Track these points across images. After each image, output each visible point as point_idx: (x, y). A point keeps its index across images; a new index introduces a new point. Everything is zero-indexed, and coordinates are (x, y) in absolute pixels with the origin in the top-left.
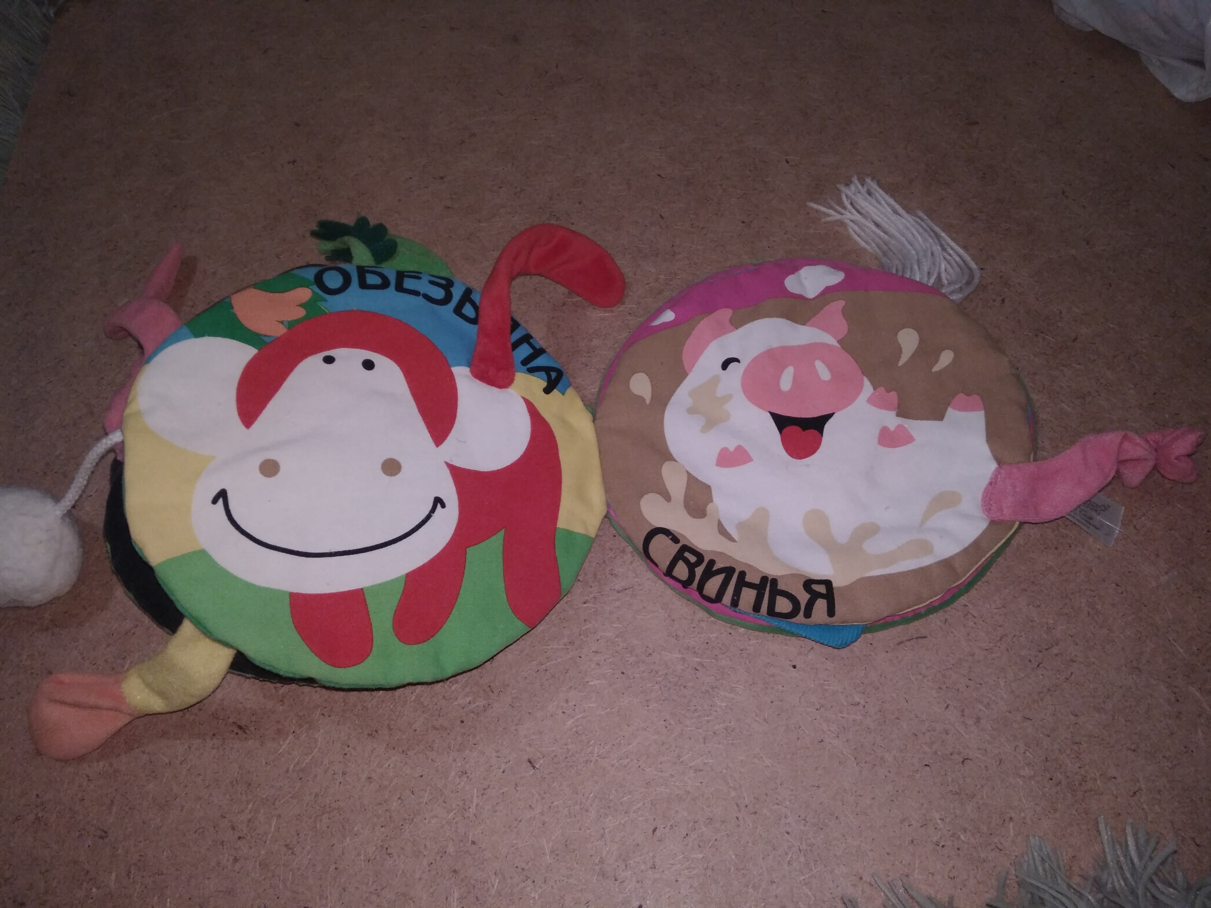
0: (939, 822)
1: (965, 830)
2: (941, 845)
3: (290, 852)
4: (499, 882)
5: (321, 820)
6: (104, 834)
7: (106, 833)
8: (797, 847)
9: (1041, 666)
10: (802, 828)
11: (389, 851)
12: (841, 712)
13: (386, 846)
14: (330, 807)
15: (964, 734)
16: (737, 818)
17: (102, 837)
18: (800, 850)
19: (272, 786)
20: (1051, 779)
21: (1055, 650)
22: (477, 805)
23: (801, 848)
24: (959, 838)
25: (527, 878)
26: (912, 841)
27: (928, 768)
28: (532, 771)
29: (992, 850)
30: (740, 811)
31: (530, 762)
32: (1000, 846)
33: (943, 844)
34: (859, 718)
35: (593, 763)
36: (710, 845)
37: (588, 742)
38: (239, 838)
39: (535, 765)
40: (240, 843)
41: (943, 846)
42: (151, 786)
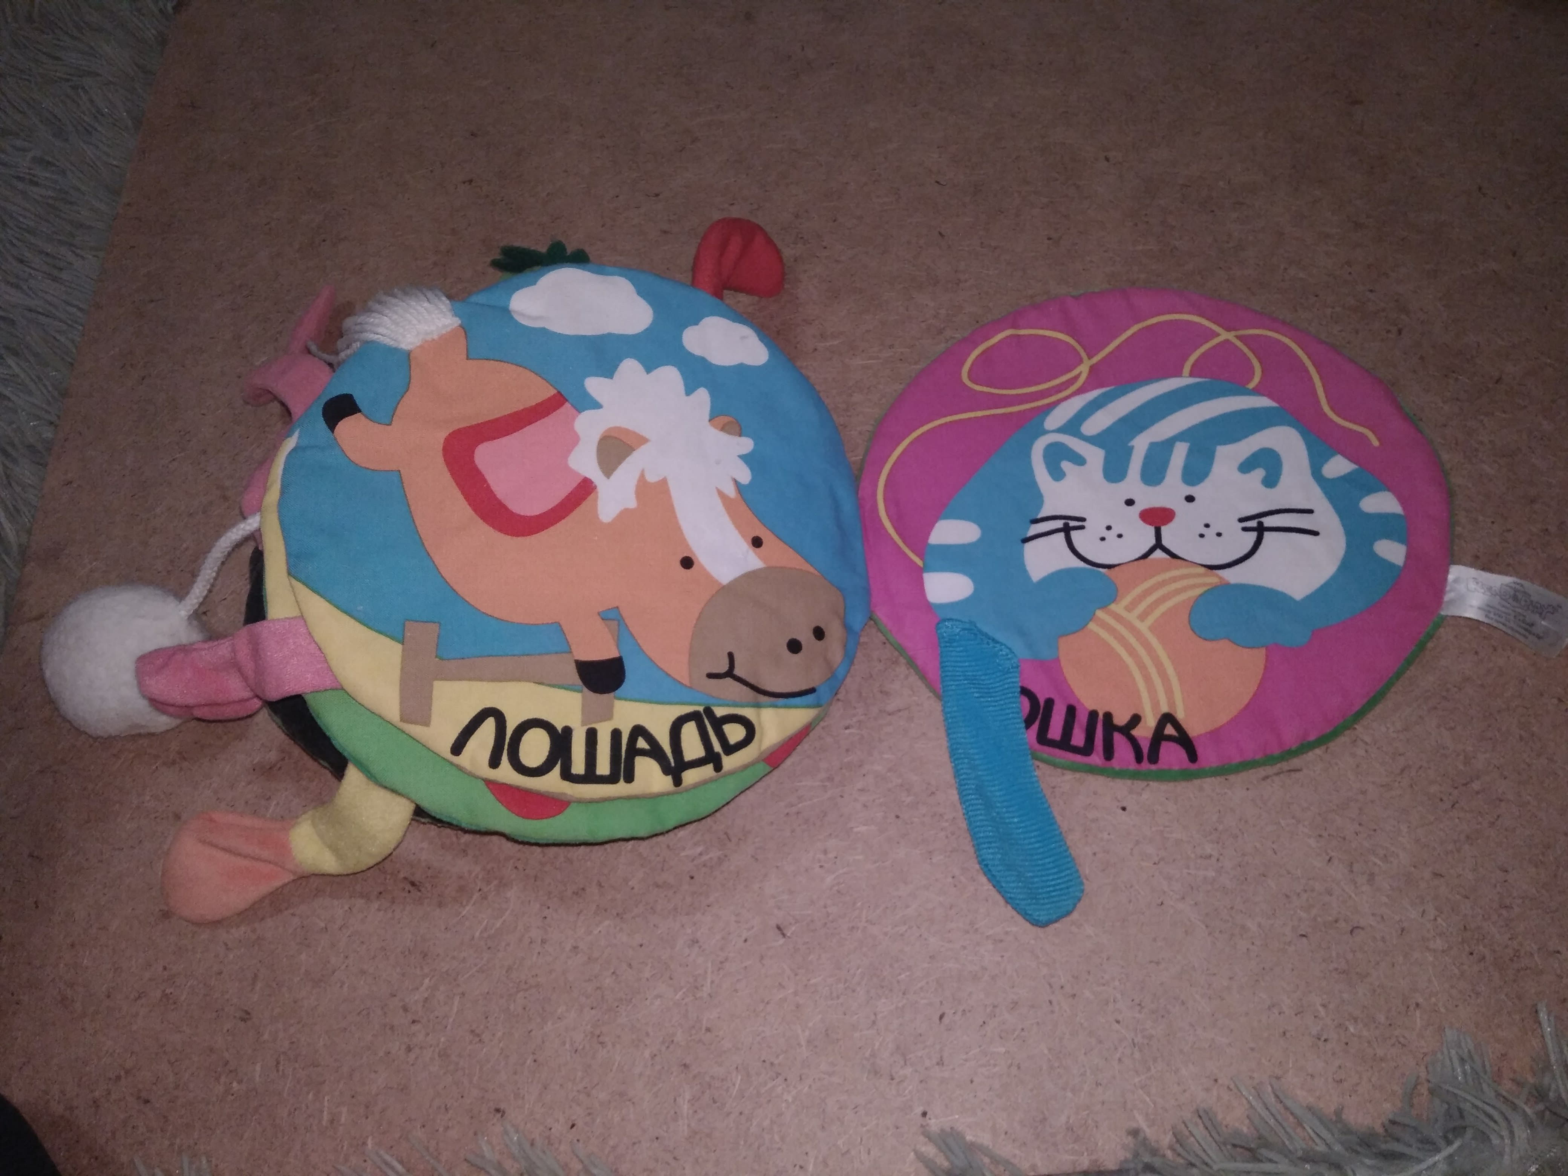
0: (1321, 1009)
1: (1356, 1020)
2: (1323, 1039)
3: (478, 1039)
4: (741, 1080)
5: (514, 1001)
6: (246, 1016)
7: (248, 1013)
8: (1130, 1041)
9: (1457, 805)
10: (1137, 1015)
11: (601, 1039)
12: (1188, 867)
13: (597, 1032)
14: (526, 983)
15: (1353, 895)
16: (1050, 1002)
17: (243, 1020)
18: (1134, 1045)
19: (454, 958)
20: (1471, 954)
21: (1476, 786)
22: (712, 982)
23: (1136, 1041)
24: (1347, 1029)
25: (778, 1074)
26: (1284, 1033)
27: (1304, 939)
28: (782, 941)
29: (1393, 1045)
30: (1053, 993)
31: (779, 928)
32: (1402, 1040)
33: (1326, 1037)
34: (1211, 874)
35: (859, 931)
36: (1015, 1036)
37: (854, 904)
38: (414, 1022)
39: (785, 932)
40: (416, 1028)
41: (1325, 1040)
42: (303, 957)
